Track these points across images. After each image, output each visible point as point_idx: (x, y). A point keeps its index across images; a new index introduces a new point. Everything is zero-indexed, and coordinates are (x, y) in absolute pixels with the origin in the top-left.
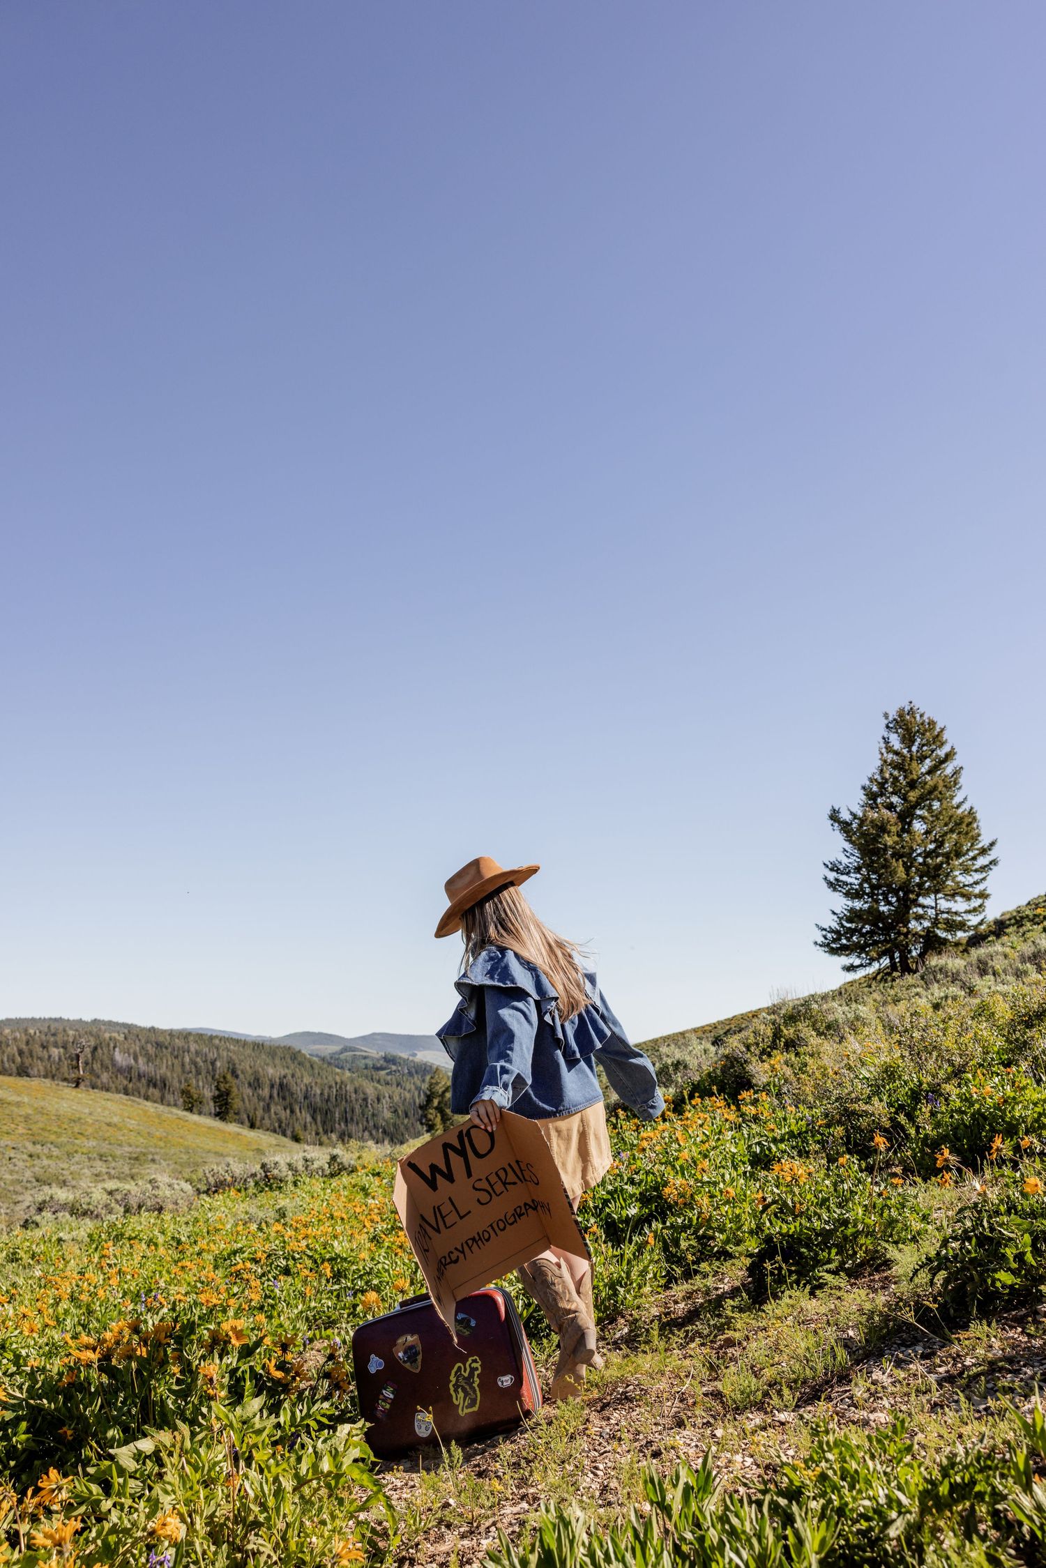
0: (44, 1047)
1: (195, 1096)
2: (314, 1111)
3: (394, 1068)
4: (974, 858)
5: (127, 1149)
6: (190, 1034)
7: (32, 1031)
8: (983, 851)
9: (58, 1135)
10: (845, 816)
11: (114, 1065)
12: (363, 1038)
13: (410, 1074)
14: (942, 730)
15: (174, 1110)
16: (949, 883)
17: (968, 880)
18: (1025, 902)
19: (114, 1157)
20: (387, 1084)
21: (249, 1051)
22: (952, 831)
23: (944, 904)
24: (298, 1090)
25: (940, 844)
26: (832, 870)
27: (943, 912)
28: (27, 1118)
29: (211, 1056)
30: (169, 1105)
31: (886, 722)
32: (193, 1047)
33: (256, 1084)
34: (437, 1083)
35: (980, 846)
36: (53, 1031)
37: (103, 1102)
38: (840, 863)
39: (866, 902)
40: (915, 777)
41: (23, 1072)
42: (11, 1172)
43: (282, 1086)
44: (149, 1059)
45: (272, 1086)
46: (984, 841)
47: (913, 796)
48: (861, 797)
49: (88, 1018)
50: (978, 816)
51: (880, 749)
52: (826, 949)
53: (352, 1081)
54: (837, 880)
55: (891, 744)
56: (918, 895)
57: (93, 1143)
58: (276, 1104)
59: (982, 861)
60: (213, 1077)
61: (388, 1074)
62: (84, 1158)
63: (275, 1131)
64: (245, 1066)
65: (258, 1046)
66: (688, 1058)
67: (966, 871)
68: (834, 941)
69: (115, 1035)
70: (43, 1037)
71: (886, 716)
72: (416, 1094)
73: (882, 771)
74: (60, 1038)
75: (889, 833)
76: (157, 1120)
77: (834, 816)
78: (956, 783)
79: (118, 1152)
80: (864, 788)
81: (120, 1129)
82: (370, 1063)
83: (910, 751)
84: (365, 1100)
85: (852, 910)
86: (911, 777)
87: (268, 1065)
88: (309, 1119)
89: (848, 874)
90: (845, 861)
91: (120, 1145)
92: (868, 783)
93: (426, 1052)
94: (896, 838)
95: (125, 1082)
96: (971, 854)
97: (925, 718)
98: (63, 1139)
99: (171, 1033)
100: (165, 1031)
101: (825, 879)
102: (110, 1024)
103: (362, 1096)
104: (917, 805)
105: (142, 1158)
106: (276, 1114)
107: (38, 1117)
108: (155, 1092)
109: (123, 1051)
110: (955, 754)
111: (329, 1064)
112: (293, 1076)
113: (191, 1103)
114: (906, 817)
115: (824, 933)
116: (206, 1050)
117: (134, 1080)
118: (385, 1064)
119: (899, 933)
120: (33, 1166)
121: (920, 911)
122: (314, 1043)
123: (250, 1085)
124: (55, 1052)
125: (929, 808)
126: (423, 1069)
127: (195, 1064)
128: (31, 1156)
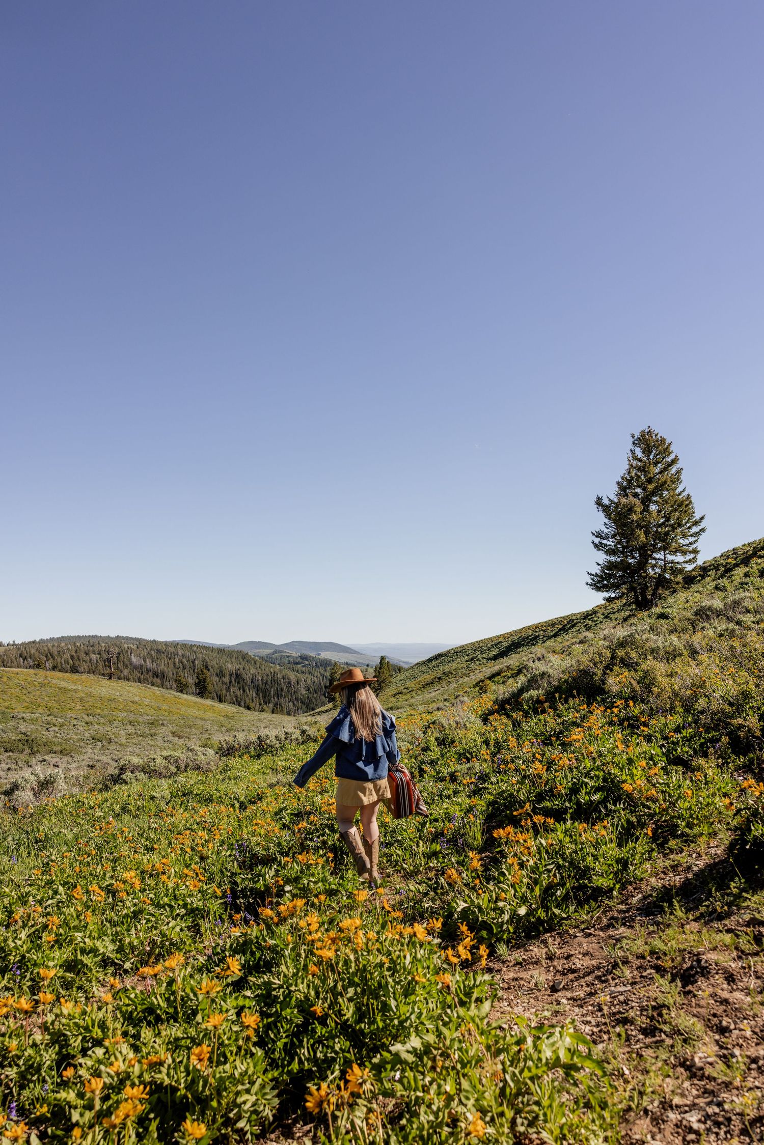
0: (87, 654)
1: (184, 683)
2: (257, 690)
3: (307, 663)
4: (690, 528)
5: (146, 717)
6: (178, 644)
7: (79, 644)
8: (696, 523)
9: (102, 710)
10: (606, 502)
11: (131, 664)
12: (287, 644)
13: (317, 666)
14: (670, 444)
15: (172, 692)
16: (674, 544)
17: (686, 542)
18: (719, 554)
19: (138, 723)
20: (303, 673)
21: (215, 654)
22: (676, 510)
23: (670, 558)
24: (247, 678)
25: (668, 519)
26: (597, 537)
27: (669, 563)
28: (81, 700)
29: (192, 657)
30: (168, 689)
31: (633, 440)
32: (180, 652)
33: (221, 674)
34: (335, 671)
35: (694, 519)
36: (92, 644)
37: (128, 688)
38: (602, 532)
39: (619, 557)
40: (652, 476)
41: (74, 670)
42: (76, 734)
43: (237, 675)
44: (153, 661)
45: (231, 675)
46: (697, 516)
47: (650, 487)
48: (616, 488)
49: (113, 635)
50: (693, 499)
51: (629, 457)
52: (592, 587)
53: (281, 671)
54: (601, 543)
55: (636, 455)
56: (653, 552)
57: (124, 714)
58: (234, 686)
59: (695, 529)
60: (194, 671)
61: (303, 667)
62: (120, 724)
63: (234, 703)
64: (213, 663)
66: (550, 671)
67: (684, 536)
68: (599, 582)
69: (131, 645)
70: (86, 647)
71: (633, 436)
72: (321, 678)
73: (629, 472)
74: (96, 648)
75: (635, 512)
76: (162, 699)
77: (599, 502)
78: (678, 479)
79: (141, 720)
80: (618, 483)
81: (140, 705)
82: (292, 660)
83: (649, 459)
84: (289, 683)
85: (610, 562)
86: (649, 476)
87: (228, 662)
88: (255, 695)
89: (607, 539)
90: (606, 531)
91: (141, 715)
92: (620, 480)
93: (327, 653)
94: (640, 516)
95: (139, 675)
96: (688, 525)
97: (659, 436)
98: (106, 712)
99: (166, 644)
100: (162, 642)
101: (593, 542)
102: (127, 638)
103: (287, 680)
104: (653, 493)
105: (156, 723)
106: (234, 692)
107: (89, 699)
108: (157, 681)
109: (137, 656)
110: (678, 459)
111: (266, 661)
112: (244, 669)
113: (181, 687)
114: (646, 501)
115: (592, 577)
116: (188, 654)
117: (144, 673)
118: (301, 661)
119: (641, 576)
120: (90, 729)
121: (653, 562)
122: (256, 648)
123: (217, 675)
124: (94, 657)
125: (661, 496)
126: (325, 663)
127: (182, 663)
128: (87, 723)
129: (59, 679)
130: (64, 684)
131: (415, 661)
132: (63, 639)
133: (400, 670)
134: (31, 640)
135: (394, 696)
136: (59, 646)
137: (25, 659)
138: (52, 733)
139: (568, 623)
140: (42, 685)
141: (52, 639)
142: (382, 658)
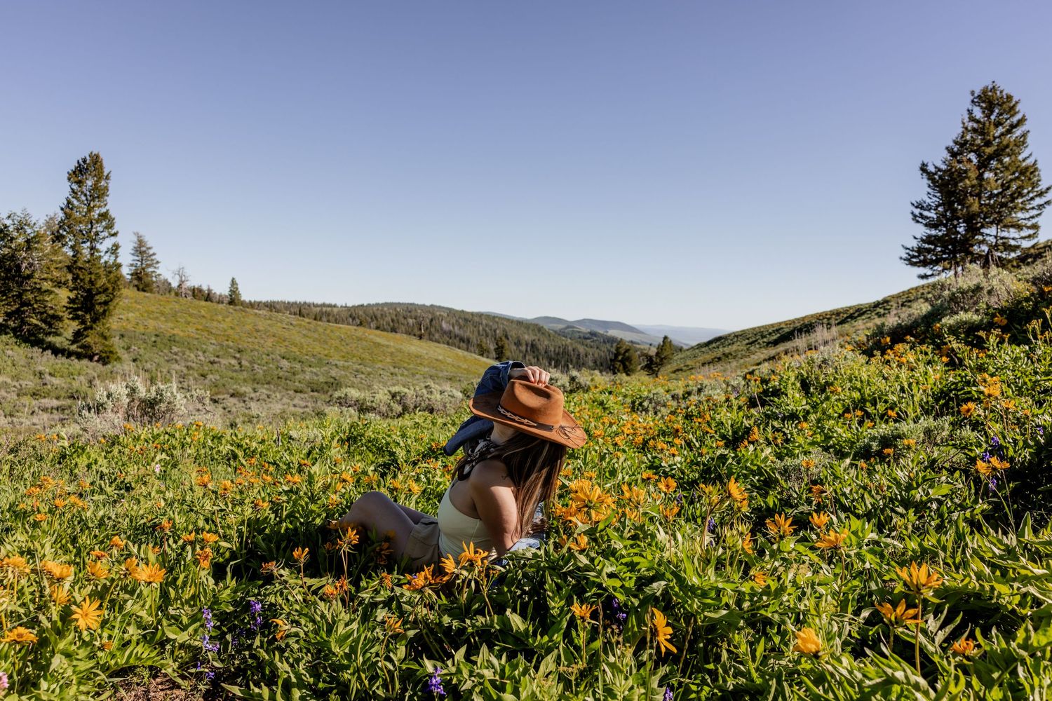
0: (405, 318)
1: (485, 348)
3: (595, 339)
4: (1032, 199)
5: (446, 373)
7: (398, 310)
8: (1041, 194)
9: (408, 364)
10: (931, 169)
11: (442, 330)
12: (578, 321)
13: (604, 342)
14: (1017, 103)
15: (473, 355)
16: (1009, 218)
17: (1025, 215)
19: (438, 378)
20: (591, 347)
21: (514, 326)
22: (1017, 178)
23: (1003, 233)
24: (541, 348)
25: (1006, 189)
26: (917, 207)
27: (1001, 239)
28: (392, 354)
29: (495, 326)
30: (471, 352)
31: (972, 98)
32: (484, 322)
33: (518, 344)
34: (620, 348)
35: (1039, 189)
36: (409, 310)
37: (435, 348)
38: (925, 202)
39: (940, 231)
40: (991, 138)
41: (394, 330)
43: (533, 345)
44: (461, 327)
45: (527, 345)
46: (1043, 186)
47: (988, 152)
48: (945, 154)
49: (428, 304)
50: (1039, 167)
51: (963, 119)
52: (907, 262)
53: (572, 344)
54: (921, 214)
55: (973, 115)
56: (983, 226)
57: (427, 369)
58: (529, 355)
59: (1038, 201)
60: (495, 339)
61: (591, 342)
62: (421, 377)
64: (513, 333)
65: (520, 323)
67: (1024, 209)
68: (914, 257)
69: (442, 313)
70: (404, 313)
71: (973, 93)
72: (607, 353)
73: (963, 136)
74: (413, 314)
75: (969, 178)
76: (463, 359)
77: (923, 168)
78: (1024, 143)
80: (948, 148)
81: (442, 363)
82: (582, 335)
83: (989, 120)
84: (579, 355)
85: (929, 237)
86: (988, 139)
87: (525, 333)
89: (929, 210)
90: (928, 201)
92: (951, 144)
94: (974, 183)
95: (448, 339)
96: (1031, 195)
97: (1004, 93)
98: (411, 366)
99: (472, 314)
101: (912, 213)
102: (440, 307)
103: (577, 353)
104: (991, 157)
107: (398, 354)
108: (464, 345)
109: (447, 322)
110: (1026, 120)
111: (559, 335)
112: (539, 340)
113: (483, 352)
114: (981, 168)
115: (908, 251)
116: (491, 324)
117: (452, 338)
118: (590, 336)
121: (980, 238)
122: (551, 323)
123: (515, 344)
124: (411, 321)
125: (1000, 161)
126: (612, 340)
127: (486, 331)
128: (392, 374)
129: (376, 335)
130: (378, 340)
131: (694, 343)
132: (386, 304)
133: (681, 349)
134: (360, 303)
135: (674, 372)
136: (382, 310)
137: (354, 319)
138: (359, 379)
139: (856, 311)
140: (359, 339)
141: (377, 305)
142: (666, 338)
